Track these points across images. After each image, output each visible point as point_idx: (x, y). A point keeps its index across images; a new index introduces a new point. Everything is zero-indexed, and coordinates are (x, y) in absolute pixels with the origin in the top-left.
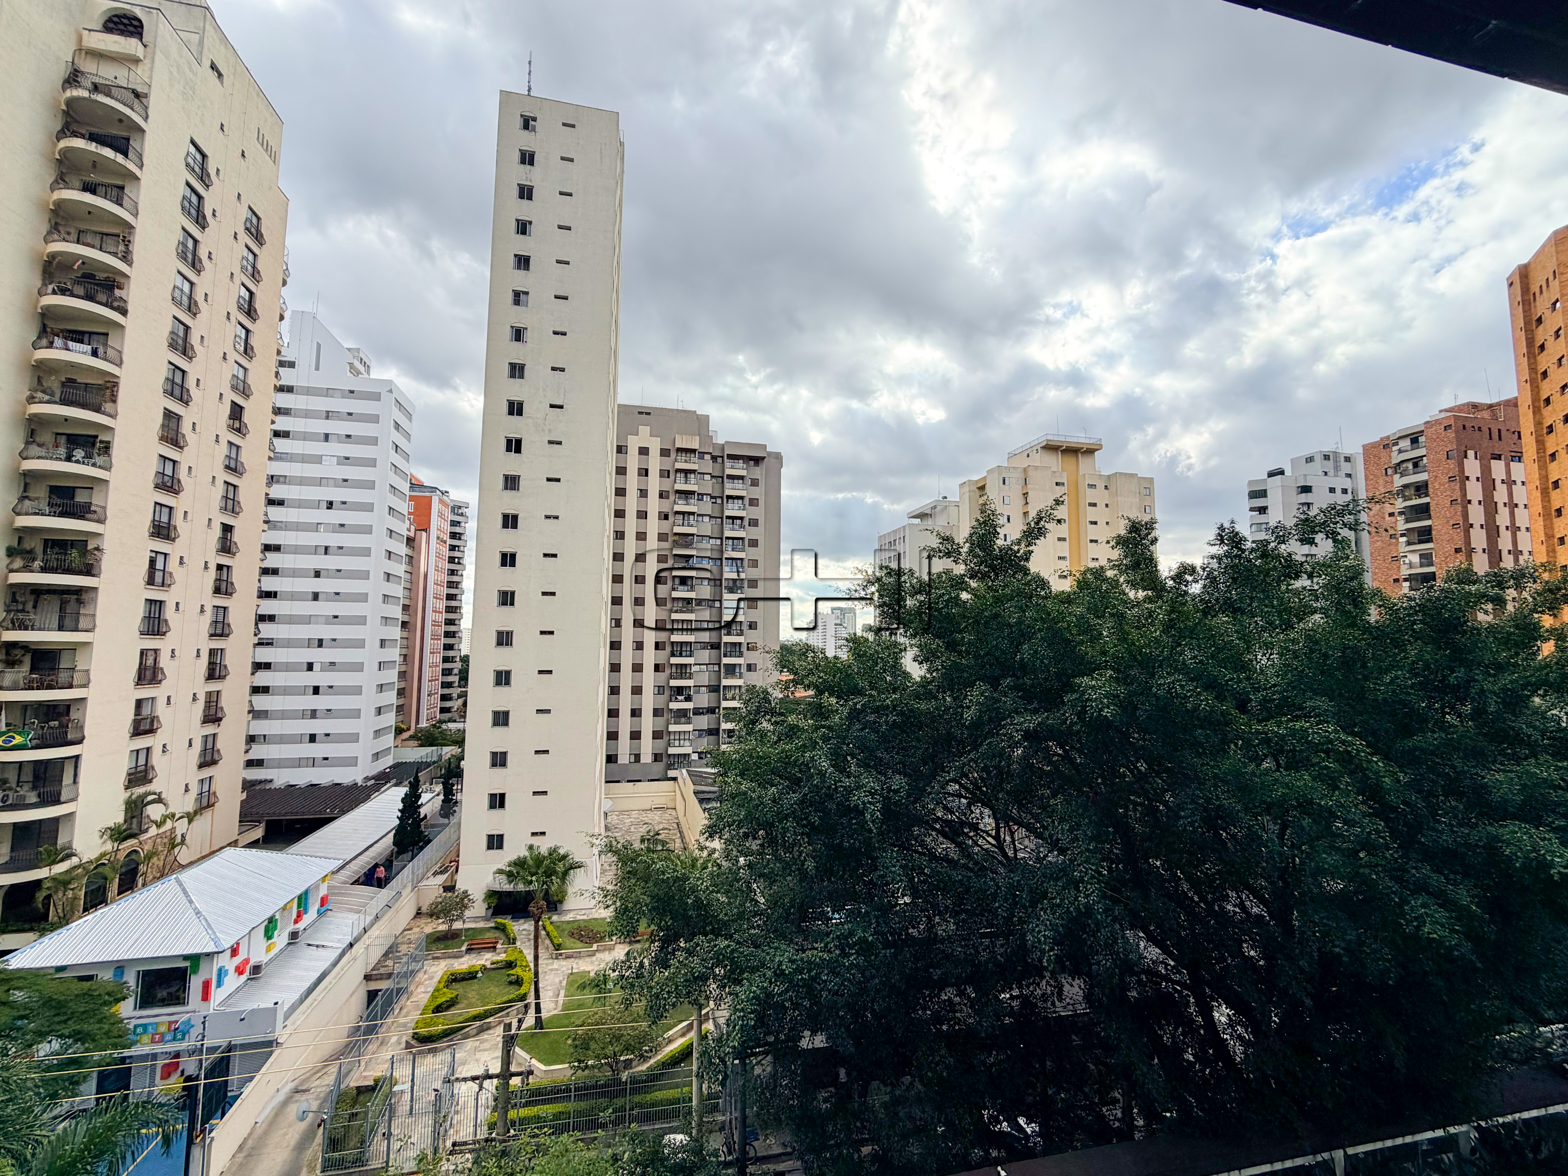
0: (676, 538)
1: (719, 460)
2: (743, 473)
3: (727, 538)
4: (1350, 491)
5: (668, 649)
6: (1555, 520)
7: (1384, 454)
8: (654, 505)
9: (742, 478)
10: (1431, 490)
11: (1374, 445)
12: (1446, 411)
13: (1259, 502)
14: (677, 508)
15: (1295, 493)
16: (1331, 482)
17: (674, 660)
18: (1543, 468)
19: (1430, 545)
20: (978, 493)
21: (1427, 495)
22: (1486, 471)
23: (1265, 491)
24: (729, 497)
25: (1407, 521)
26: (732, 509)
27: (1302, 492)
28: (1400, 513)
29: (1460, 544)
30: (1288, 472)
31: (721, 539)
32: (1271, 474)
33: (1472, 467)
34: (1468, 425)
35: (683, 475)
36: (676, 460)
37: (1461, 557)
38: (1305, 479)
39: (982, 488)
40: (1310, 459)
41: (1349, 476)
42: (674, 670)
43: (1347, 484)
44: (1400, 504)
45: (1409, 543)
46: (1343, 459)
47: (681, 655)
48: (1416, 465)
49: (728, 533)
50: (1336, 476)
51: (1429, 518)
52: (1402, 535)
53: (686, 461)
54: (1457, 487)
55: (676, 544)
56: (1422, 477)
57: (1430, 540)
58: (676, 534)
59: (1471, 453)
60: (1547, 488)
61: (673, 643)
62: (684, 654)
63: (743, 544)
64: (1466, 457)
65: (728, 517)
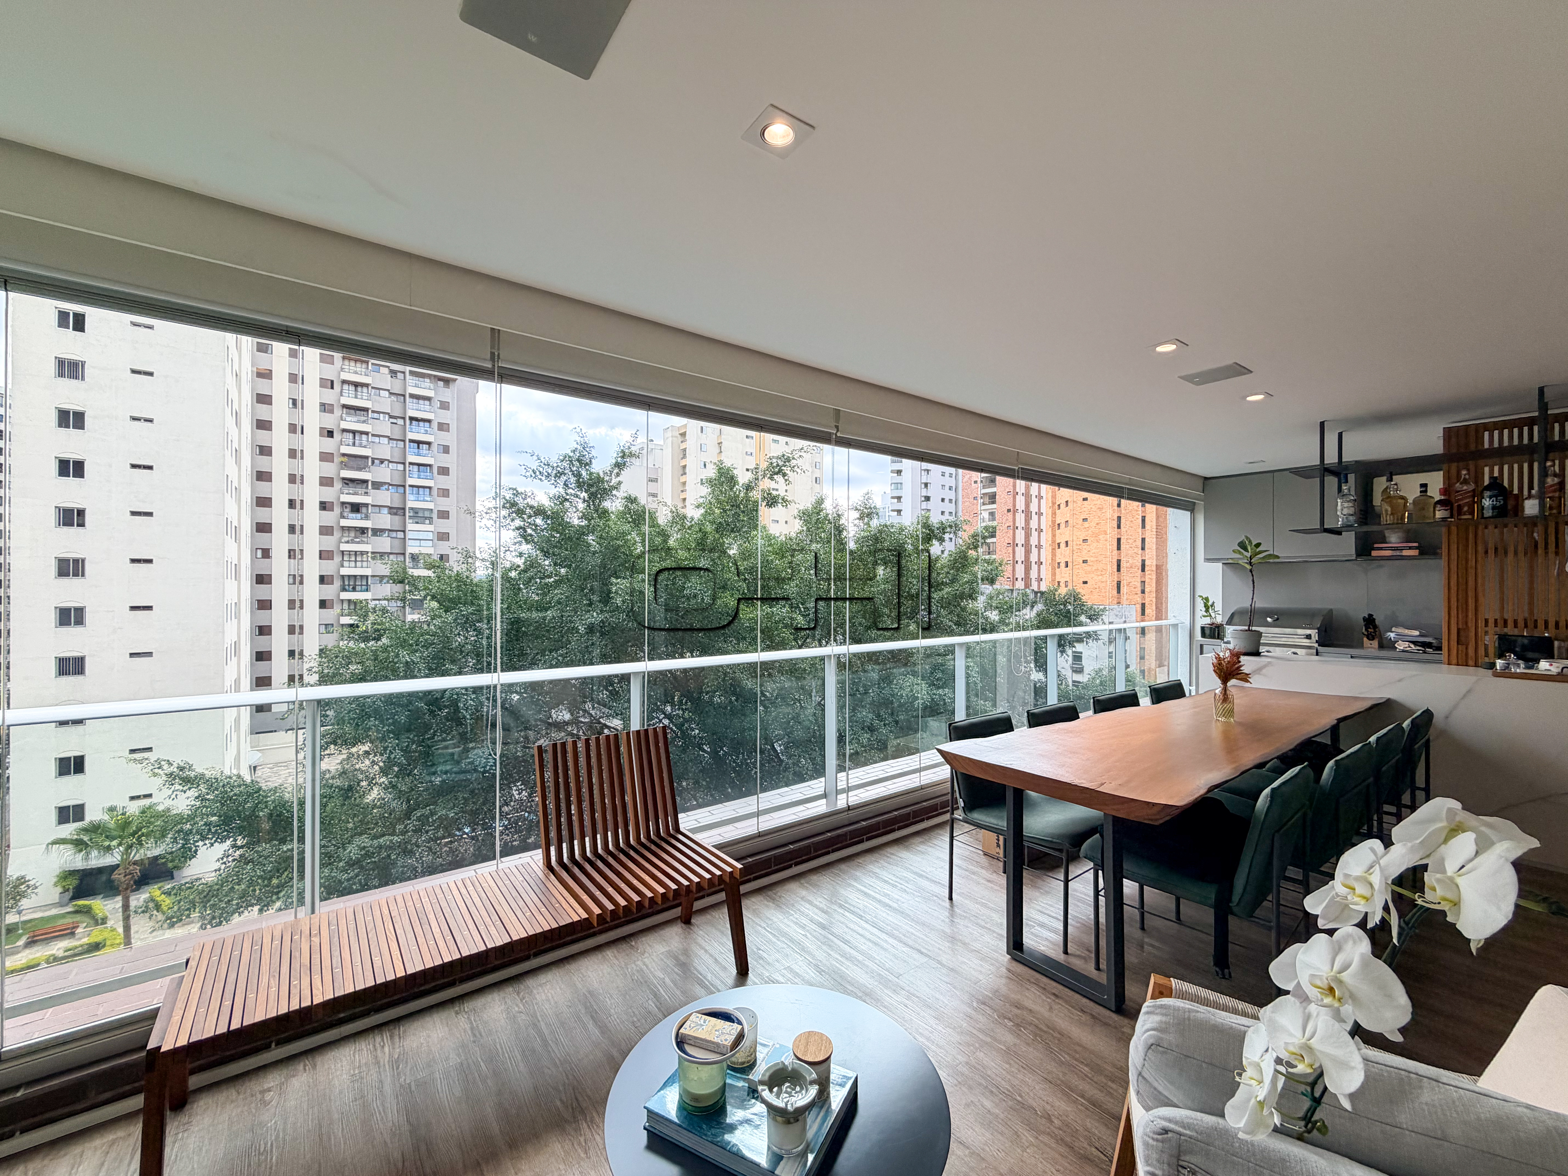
0: (345, 459)
1: (400, 376)
2: (430, 394)
3: (410, 464)
5: (337, 583)
8: (313, 419)
9: (429, 399)
14: (344, 425)
17: (345, 596)
19: (994, 506)
20: (680, 439)
24: (412, 419)
25: (984, 487)
26: (416, 433)
31: (404, 464)
35: (353, 388)
36: (342, 369)
39: (683, 435)
42: (346, 606)
45: (984, 504)
47: (354, 590)
49: (411, 458)
53: (356, 373)
55: (344, 466)
57: (994, 503)
58: (344, 455)
61: (343, 577)
62: (358, 588)
63: (431, 471)
65: (411, 441)
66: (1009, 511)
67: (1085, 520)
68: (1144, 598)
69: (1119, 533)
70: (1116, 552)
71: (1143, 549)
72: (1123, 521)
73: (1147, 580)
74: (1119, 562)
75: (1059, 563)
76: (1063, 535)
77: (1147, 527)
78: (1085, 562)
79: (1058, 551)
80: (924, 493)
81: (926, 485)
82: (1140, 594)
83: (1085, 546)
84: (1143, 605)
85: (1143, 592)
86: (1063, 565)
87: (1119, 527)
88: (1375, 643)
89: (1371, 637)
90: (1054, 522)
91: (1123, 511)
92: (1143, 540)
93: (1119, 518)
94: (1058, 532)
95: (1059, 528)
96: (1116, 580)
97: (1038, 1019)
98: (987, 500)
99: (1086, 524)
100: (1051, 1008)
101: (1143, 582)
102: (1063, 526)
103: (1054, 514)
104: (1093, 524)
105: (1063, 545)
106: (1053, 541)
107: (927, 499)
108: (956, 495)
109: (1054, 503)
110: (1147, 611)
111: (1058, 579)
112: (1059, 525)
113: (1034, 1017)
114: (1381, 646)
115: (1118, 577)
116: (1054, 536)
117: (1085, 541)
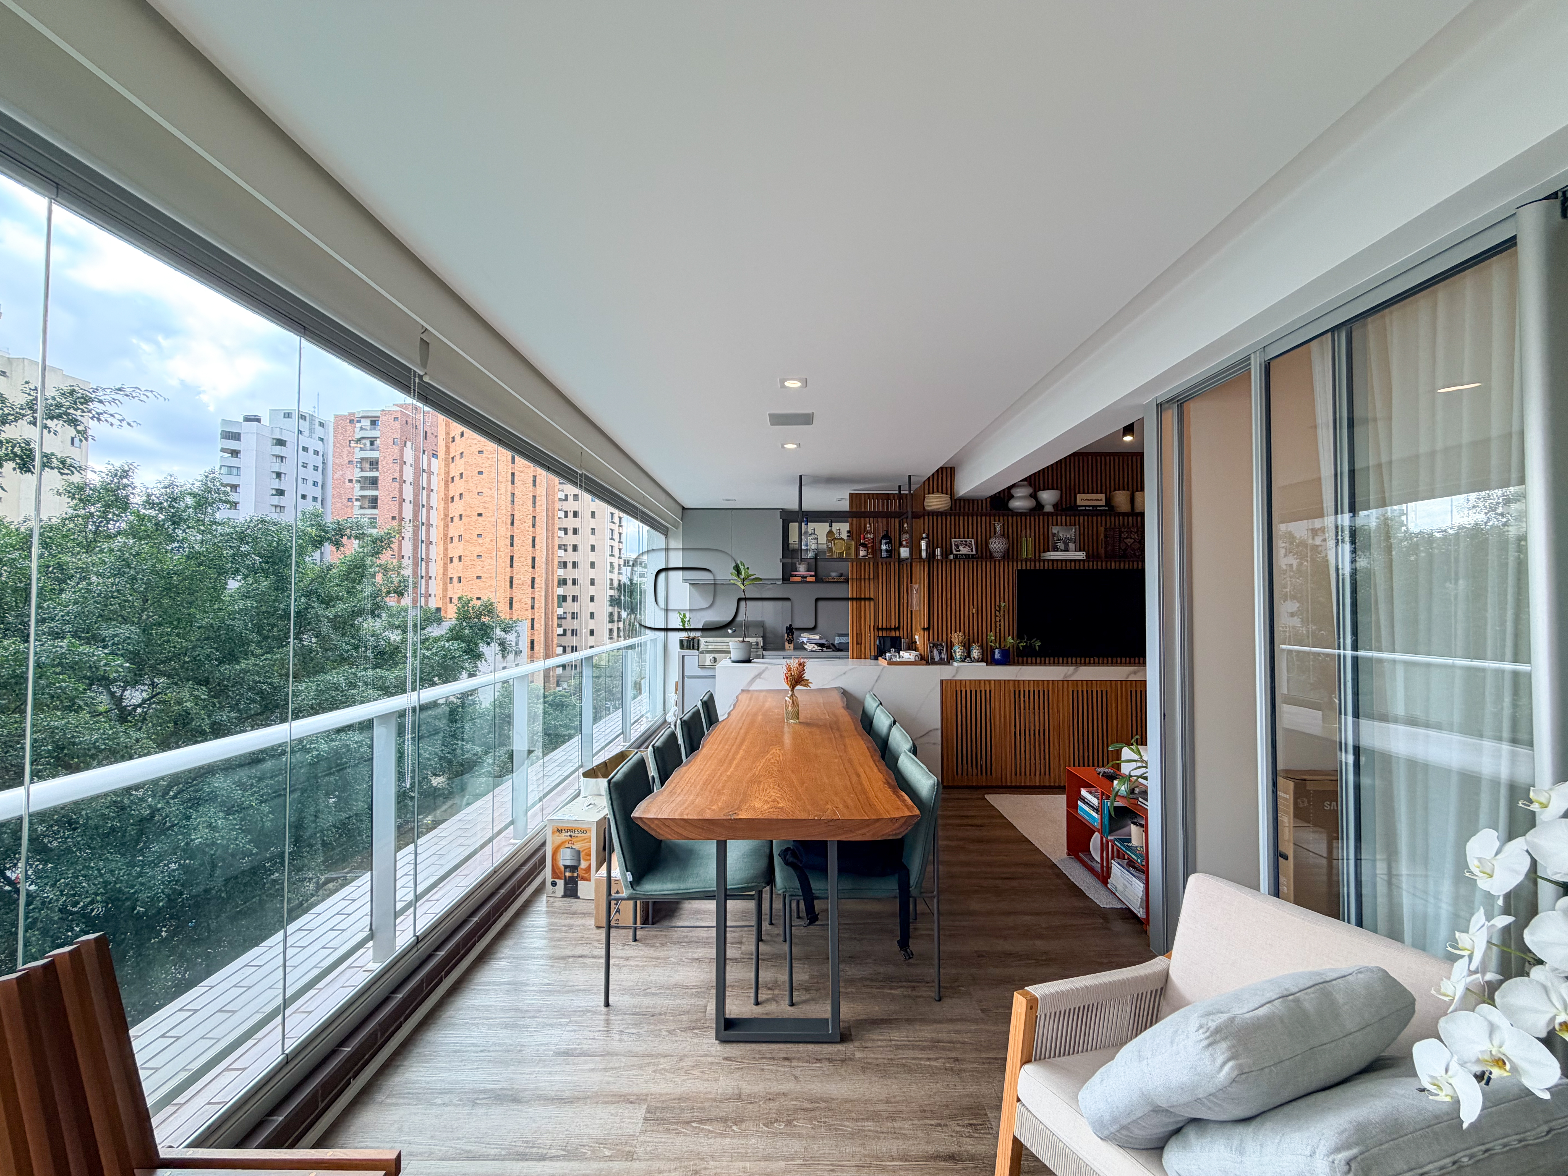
4: (321, 454)
6: (450, 505)
7: (349, 427)
10: (380, 467)
11: (343, 417)
12: (397, 405)
13: (233, 445)
15: (270, 444)
16: (304, 441)
18: (447, 466)
19: (376, 511)
21: (377, 470)
22: (417, 459)
23: (239, 434)
25: (362, 488)
27: (276, 444)
28: (358, 481)
29: (396, 514)
30: (265, 421)
32: (248, 419)
33: (409, 455)
34: (410, 421)
37: (395, 523)
38: (281, 433)
40: (288, 415)
41: (322, 440)
43: (319, 447)
44: (357, 474)
45: (361, 507)
46: (317, 424)
48: (372, 443)
50: (310, 436)
51: (377, 489)
52: (357, 500)
54: (398, 468)
56: (375, 454)
57: (376, 508)
59: (409, 444)
60: (447, 481)
64: (405, 446)
66: (394, 518)
67: (479, 535)
68: (533, 614)
69: (512, 551)
70: (509, 569)
71: (533, 567)
72: (515, 539)
73: (537, 597)
74: (511, 579)
75: (451, 579)
76: (455, 550)
77: (537, 547)
78: (479, 577)
79: (450, 566)
80: (276, 484)
81: (279, 475)
82: (530, 610)
83: (479, 562)
84: (533, 620)
85: (533, 608)
86: (455, 580)
87: (512, 545)
88: (792, 646)
89: (790, 642)
90: (446, 535)
91: (516, 531)
92: (534, 559)
93: (512, 537)
94: (450, 546)
95: (452, 542)
96: (508, 596)
97: (796, 1099)
98: (366, 504)
99: (480, 540)
100: (796, 1077)
101: (533, 598)
102: (456, 540)
103: (446, 526)
104: (487, 540)
105: (456, 560)
106: (445, 555)
107: (281, 493)
108: (323, 494)
109: (446, 516)
110: (536, 626)
111: (450, 595)
112: (452, 538)
113: (792, 1100)
114: (795, 649)
115: (511, 594)
116: (446, 549)
117: (479, 556)
